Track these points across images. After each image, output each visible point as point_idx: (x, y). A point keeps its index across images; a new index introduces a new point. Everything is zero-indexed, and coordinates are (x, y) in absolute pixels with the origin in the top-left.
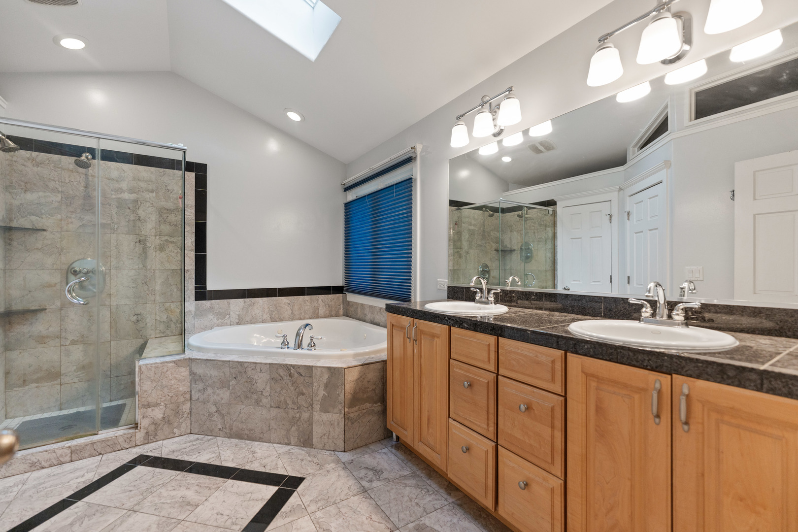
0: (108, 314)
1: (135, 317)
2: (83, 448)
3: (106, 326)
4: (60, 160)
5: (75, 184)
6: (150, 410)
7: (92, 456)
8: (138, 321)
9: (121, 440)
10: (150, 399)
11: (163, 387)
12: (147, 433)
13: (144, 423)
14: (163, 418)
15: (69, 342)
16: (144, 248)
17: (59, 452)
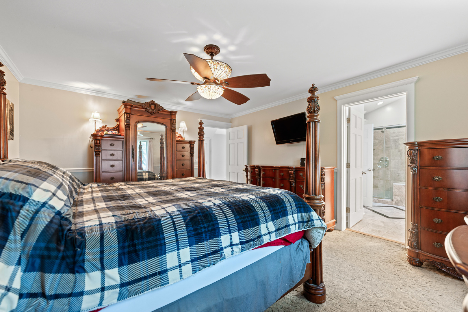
0: (390, 172)
1: (398, 174)
2: (380, 201)
3: (389, 176)
4: (378, 131)
5: (382, 137)
6: (396, 197)
7: (382, 203)
8: (399, 175)
9: (389, 202)
10: (396, 194)
11: (400, 192)
12: (396, 203)
13: (395, 200)
14: (400, 200)
15: (380, 179)
16: (401, 153)
17: (376, 200)
